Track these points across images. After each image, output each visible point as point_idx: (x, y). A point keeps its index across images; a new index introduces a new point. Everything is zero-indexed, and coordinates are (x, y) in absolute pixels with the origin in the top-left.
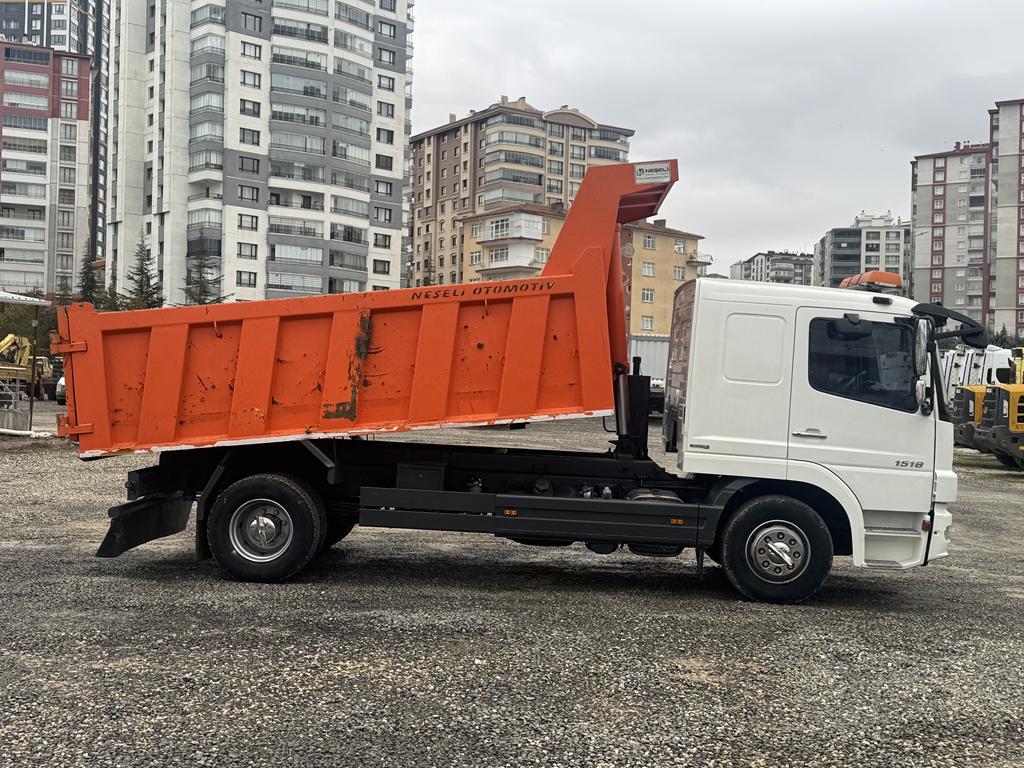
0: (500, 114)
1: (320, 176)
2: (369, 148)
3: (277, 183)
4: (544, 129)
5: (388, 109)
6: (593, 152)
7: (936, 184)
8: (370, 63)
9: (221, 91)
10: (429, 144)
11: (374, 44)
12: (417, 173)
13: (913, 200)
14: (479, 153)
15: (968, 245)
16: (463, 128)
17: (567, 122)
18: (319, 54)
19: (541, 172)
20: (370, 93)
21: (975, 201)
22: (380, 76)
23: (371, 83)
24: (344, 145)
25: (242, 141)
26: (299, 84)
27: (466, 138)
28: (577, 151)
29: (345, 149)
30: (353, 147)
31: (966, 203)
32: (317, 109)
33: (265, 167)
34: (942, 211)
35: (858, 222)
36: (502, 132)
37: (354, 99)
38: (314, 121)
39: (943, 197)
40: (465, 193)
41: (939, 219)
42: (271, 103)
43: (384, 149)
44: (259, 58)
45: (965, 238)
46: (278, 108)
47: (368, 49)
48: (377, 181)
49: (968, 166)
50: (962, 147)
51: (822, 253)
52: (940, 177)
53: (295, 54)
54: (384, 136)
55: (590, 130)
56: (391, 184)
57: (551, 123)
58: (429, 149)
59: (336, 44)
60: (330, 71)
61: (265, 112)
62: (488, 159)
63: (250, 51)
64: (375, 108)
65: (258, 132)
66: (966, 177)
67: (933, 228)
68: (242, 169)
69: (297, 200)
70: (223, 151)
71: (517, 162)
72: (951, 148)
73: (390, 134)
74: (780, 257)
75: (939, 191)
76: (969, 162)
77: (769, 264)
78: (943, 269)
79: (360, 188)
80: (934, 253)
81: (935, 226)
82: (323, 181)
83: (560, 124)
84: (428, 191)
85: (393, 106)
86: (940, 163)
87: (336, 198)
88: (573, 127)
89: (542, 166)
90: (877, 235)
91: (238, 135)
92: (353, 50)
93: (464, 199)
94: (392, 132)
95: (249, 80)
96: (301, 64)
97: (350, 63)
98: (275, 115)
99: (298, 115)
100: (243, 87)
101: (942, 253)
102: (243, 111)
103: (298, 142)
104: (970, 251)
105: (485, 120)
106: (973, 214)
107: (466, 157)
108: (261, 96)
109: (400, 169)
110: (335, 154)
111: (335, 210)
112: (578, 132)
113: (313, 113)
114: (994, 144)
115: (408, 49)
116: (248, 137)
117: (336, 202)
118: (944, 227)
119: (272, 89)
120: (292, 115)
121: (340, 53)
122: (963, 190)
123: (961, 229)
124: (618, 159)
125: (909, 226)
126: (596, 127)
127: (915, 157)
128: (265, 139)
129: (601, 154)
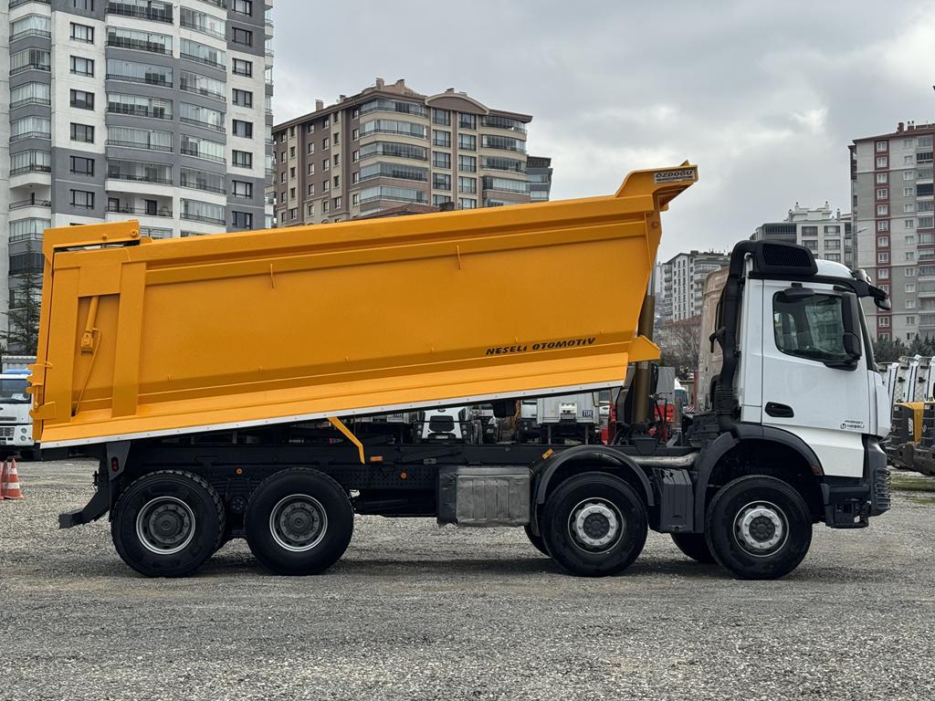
0: (375, 100)
1: (167, 177)
2: (224, 143)
3: (115, 185)
4: (427, 116)
5: (244, 98)
6: (485, 142)
7: (877, 171)
8: (223, 45)
9: (48, 81)
10: (292, 135)
11: (226, 22)
12: (279, 171)
13: (853, 191)
14: (351, 146)
15: (916, 240)
16: (332, 116)
17: (453, 108)
18: (162, 36)
19: (426, 165)
20: (224, 81)
21: (923, 190)
22: (235, 60)
23: (224, 68)
24: (194, 141)
25: (74, 138)
26: (140, 71)
27: (336, 127)
28: (466, 141)
29: (196, 144)
30: (206, 143)
31: (914, 192)
32: (162, 100)
33: (101, 168)
34: (886, 202)
35: (792, 215)
36: (379, 121)
37: (205, 87)
38: (159, 113)
39: (887, 185)
40: (336, 193)
41: (883, 212)
42: (107, 93)
43: (242, 144)
44: (92, 41)
45: (912, 231)
46: (115, 99)
47: (221, 29)
48: (235, 182)
49: (912, 150)
50: (905, 129)
52: (882, 164)
53: (134, 37)
54: (241, 129)
55: (481, 116)
56: (251, 184)
57: (435, 109)
58: (292, 141)
59: (183, 24)
60: (177, 55)
61: (100, 103)
62: (363, 151)
63: (80, 33)
64: (230, 97)
65: (93, 128)
66: (912, 164)
67: (877, 221)
68: (73, 171)
69: (140, 206)
70: (52, 151)
71: (397, 154)
72: (894, 130)
73: (249, 127)
74: (705, 257)
75: (882, 180)
76: (913, 147)
77: (692, 265)
78: (890, 268)
79: (215, 190)
80: (879, 250)
81: (878, 220)
82: (171, 183)
83: (445, 110)
84: (293, 190)
85: (251, 94)
86: (882, 148)
87: (186, 202)
88: (461, 113)
89: (426, 159)
90: (814, 231)
91: (68, 132)
92: (202, 30)
93: (336, 199)
94: (251, 124)
95: (81, 67)
96: (142, 48)
97: (200, 45)
98: (112, 108)
99: (140, 107)
100: (73, 76)
101: (888, 249)
102: (74, 103)
103: (140, 138)
104: (919, 247)
105: (358, 107)
106: (920, 203)
107: (337, 150)
108: (95, 85)
109: (261, 167)
110: (184, 151)
111: (186, 216)
112: (467, 119)
113: (158, 104)
115: (266, 28)
116: (80, 134)
117: (186, 206)
118: (889, 220)
119: (108, 77)
120: (133, 106)
121: (187, 33)
122: (909, 177)
123: (909, 223)
124: (514, 150)
125: (849, 219)
126: (487, 113)
127: (854, 141)
128: (101, 136)
129: (494, 143)
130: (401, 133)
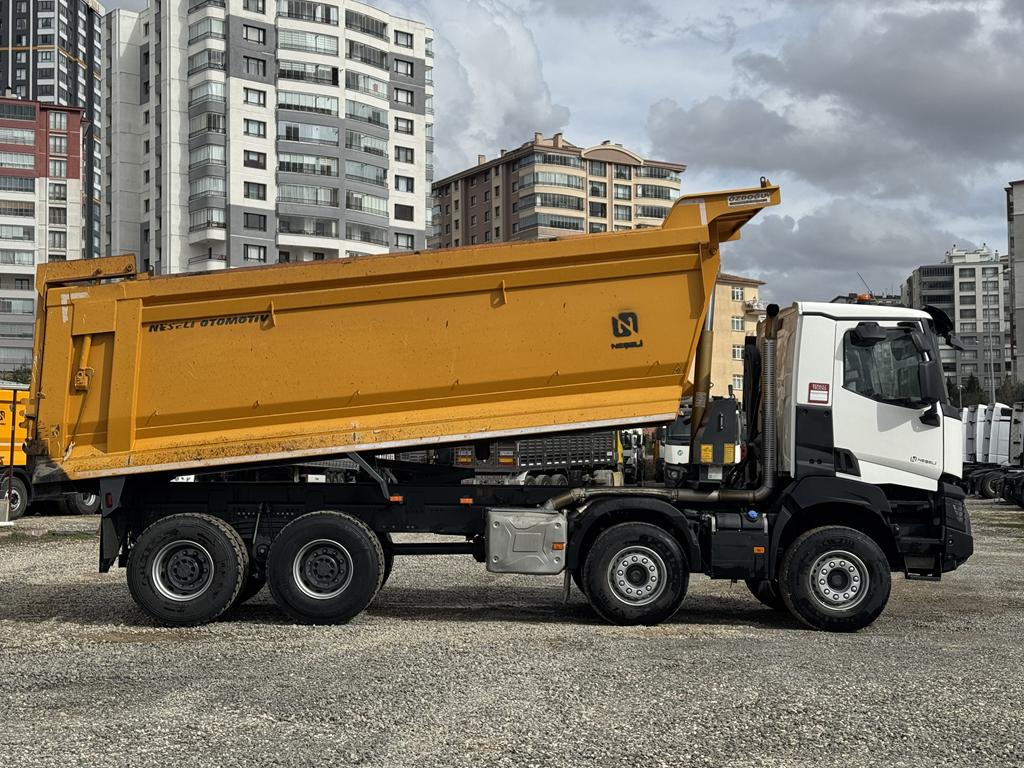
0: (534, 153)
1: (334, 231)
2: (387, 198)
3: (286, 240)
4: (582, 168)
5: (406, 154)
6: (640, 191)
10: (456, 189)
11: (389, 84)
12: (444, 223)
14: (512, 197)
16: (494, 170)
18: (329, 97)
19: (582, 215)
20: (386, 137)
22: (397, 119)
23: (387, 126)
24: (360, 196)
25: (247, 196)
27: (497, 181)
28: (622, 191)
29: (361, 200)
30: (370, 198)
32: (328, 158)
33: (273, 223)
36: (536, 174)
37: (369, 145)
38: (326, 171)
42: (278, 153)
43: (403, 198)
44: (264, 105)
46: (285, 158)
47: (383, 89)
48: (397, 234)
51: (910, 294)
53: (303, 99)
54: (403, 184)
55: (635, 167)
57: (591, 161)
58: (456, 195)
59: (348, 86)
60: (342, 116)
61: (272, 163)
62: (522, 204)
63: (253, 98)
64: (392, 153)
65: (264, 186)
68: (247, 227)
69: (308, 259)
70: (227, 209)
71: (555, 205)
73: (410, 181)
79: (379, 242)
82: (337, 236)
83: (601, 162)
85: (412, 150)
88: (617, 165)
89: (582, 210)
90: (972, 272)
91: (242, 189)
92: (366, 91)
94: (412, 179)
95: (253, 129)
96: (310, 109)
97: (364, 105)
98: (283, 166)
99: (308, 165)
100: (246, 137)
103: (307, 194)
105: (519, 159)
107: (497, 202)
108: (267, 146)
109: (422, 219)
110: (348, 206)
112: (623, 169)
113: (325, 162)
115: (427, 87)
116: (253, 192)
119: (278, 137)
120: (301, 165)
121: (352, 95)
124: (667, 198)
125: (1007, 260)
126: (641, 164)
127: (1010, 183)
128: (272, 193)
129: (649, 193)
130: (559, 184)
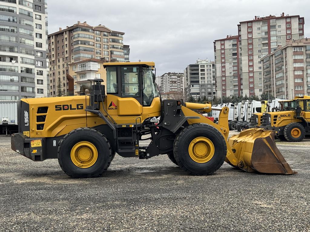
1: (16, 50)
3: (0, 53)
4: (94, 33)
6: (111, 40)
7: (222, 49)
8: (32, 10)
10: (53, 38)
13: (215, 55)
14: (71, 41)
15: (232, 69)
16: (65, 32)
18: (13, 7)
21: (234, 54)
22: (36, 15)
23: (33, 17)
26: (7, 18)
27: (66, 36)
28: (105, 40)
30: (28, 40)
31: (232, 55)
34: (224, 58)
35: (198, 62)
37: (27, 23)
38: (13, 31)
39: (224, 53)
40: (67, 56)
41: (223, 61)
43: (39, 40)
45: (231, 66)
47: (31, 5)
49: (231, 43)
50: (229, 37)
51: (187, 73)
52: (223, 47)
54: (38, 36)
55: (109, 33)
58: (53, 40)
60: (18, 13)
64: (35, 26)
66: (231, 47)
72: (226, 38)
74: (172, 74)
76: (231, 42)
77: (169, 77)
78: (225, 77)
79: (31, 54)
80: (222, 71)
81: (222, 63)
82: (17, 52)
84: (53, 55)
85: (41, 25)
86: (223, 43)
87: (22, 58)
89: (94, 45)
92: (25, 6)
97: (25, 10)
99: (7, 29)
101: (225, 71)
103: (7, 38)
104: (233, 71)
105: (72, 30)
106: (234, 58)
107: (66, 43)
109: (45, 47)
110: (21, 43)
111: (22, 63)
114: (240, 36)
118: (225, 63)
120: (4, 29)
121: (21, 7)
122: (230, 51)
123: (230, 63)
124: (119, 43)
125: (214, 63)
126: (111, 32)
127: (215, 41)
129: (114, 41)
130: (86, 38)
